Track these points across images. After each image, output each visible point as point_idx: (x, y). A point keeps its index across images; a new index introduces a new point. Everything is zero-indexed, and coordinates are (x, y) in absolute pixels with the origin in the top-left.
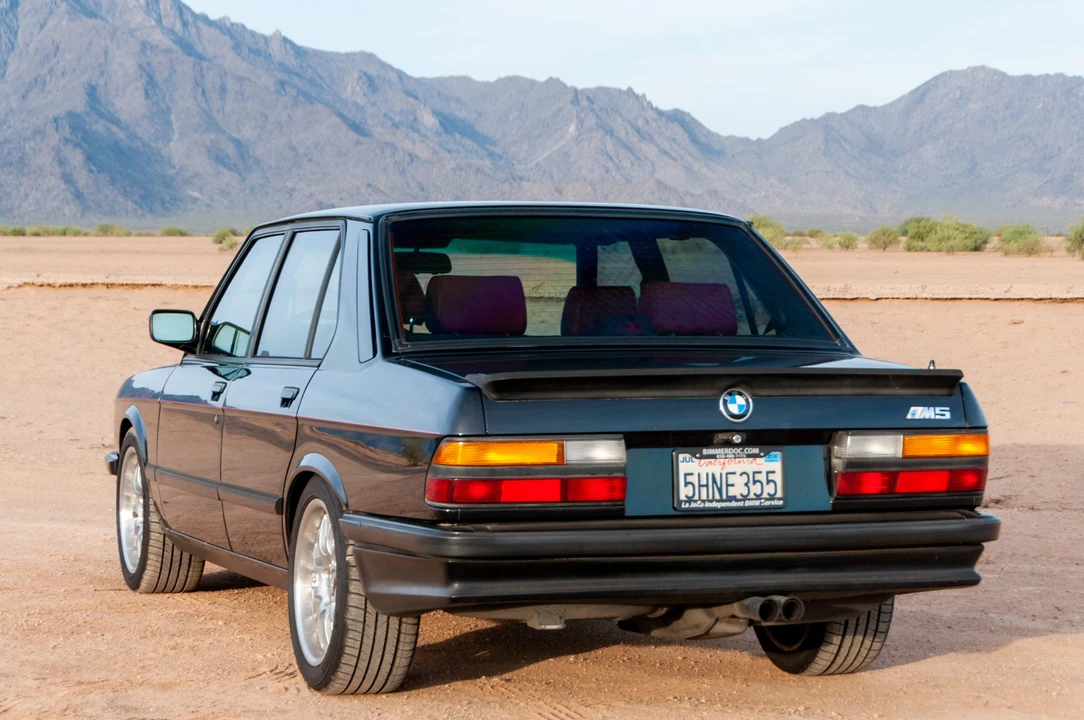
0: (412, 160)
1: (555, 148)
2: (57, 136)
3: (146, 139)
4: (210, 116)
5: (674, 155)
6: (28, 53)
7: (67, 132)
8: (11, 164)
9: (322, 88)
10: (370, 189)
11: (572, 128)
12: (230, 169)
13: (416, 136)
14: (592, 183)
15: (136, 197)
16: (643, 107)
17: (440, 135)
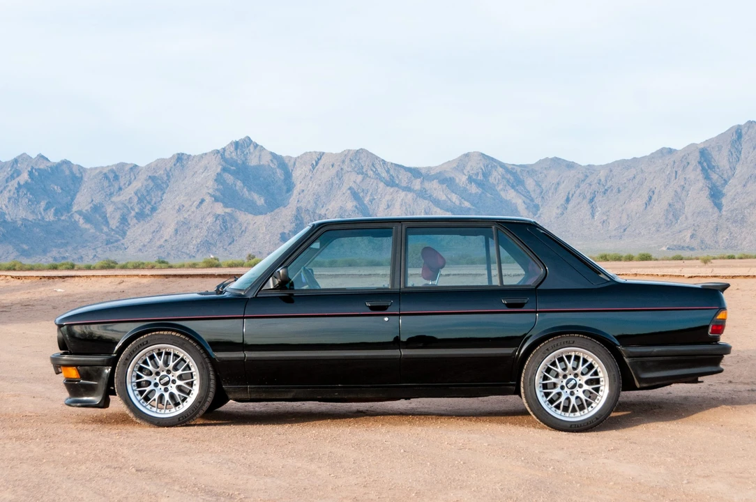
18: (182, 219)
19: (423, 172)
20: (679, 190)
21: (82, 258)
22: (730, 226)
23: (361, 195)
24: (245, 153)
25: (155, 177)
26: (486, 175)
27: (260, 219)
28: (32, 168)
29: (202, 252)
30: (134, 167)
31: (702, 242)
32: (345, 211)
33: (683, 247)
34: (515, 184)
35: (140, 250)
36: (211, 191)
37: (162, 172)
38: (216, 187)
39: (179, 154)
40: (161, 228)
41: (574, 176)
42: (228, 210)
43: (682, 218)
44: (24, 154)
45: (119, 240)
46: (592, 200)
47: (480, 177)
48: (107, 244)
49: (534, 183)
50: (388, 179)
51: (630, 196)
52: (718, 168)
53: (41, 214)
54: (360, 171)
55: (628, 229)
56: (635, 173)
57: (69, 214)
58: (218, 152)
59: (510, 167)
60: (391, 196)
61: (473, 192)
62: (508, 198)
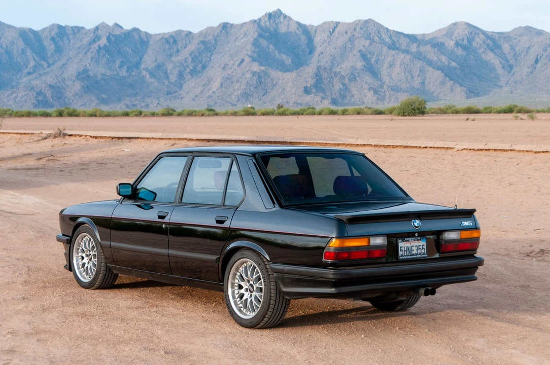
18: (226, 75)
19: (419, 38)
21: (148, 105)
23: (369, 56)
24: (277, 22)
25: (205, 41)
26: (470, 41)
27: (288, 75)
28: (110, 34)
29: (242, 101)
30: (189, 34)
32: (356, 69)
34: (493, 48)
35: (193, 99)
36: (249, 53)
37: (210, 37)
38: (253, 50)
39: (224, 23)
40: (210, 82)
41: (542, 41)
42: (263, 68)
44: (103, 23)
45: (177, 91)
47: (465, 42)
48: (167, 94)
49: (509, 47)
50: (390, 43)
53: (116, 70)
54: (368, 37)
57: (138, 71)
58: (255, 21)
59: (490, 34)
60: (393, 58)
61: (459, 54)
62: (488, 59)
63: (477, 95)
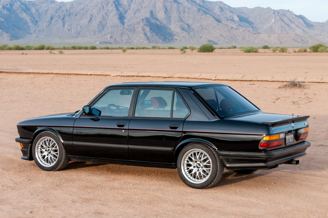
0: (232, 29)
1: (269, 25)
2: (143, 23)
3: (165, 24)
4: (181, 18)
5: (300, 27)
6: (136, 3)
7: (145, 22)
8: (131, 31)
9: (209, 11)
10: (221, 36)
11: (273, 20)
12: (186, 31)
13: (233, 22)
14: (278, 34)
15: (162, 39)
16: (292, 14)
17: (239, 22)
20: (104, 15)
22: (128, 33)
26: (11, 5)
31: (115, 40)
33: (106, 42)
34: (26, 10)
41: (55, 7)
43: (106, 28)
46: (63, 19)
47: (9, 6)
49: (35, 10)
51: (82, 17)
52: (123, 5)
55: (80, 33)
56: (84, 6)
59: (23, 2)
61: (5, 13)
62: (23, 17)
63: (17, 38)
